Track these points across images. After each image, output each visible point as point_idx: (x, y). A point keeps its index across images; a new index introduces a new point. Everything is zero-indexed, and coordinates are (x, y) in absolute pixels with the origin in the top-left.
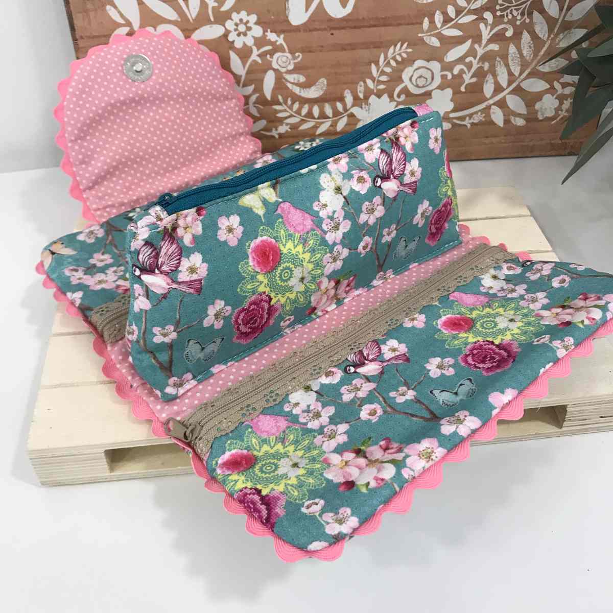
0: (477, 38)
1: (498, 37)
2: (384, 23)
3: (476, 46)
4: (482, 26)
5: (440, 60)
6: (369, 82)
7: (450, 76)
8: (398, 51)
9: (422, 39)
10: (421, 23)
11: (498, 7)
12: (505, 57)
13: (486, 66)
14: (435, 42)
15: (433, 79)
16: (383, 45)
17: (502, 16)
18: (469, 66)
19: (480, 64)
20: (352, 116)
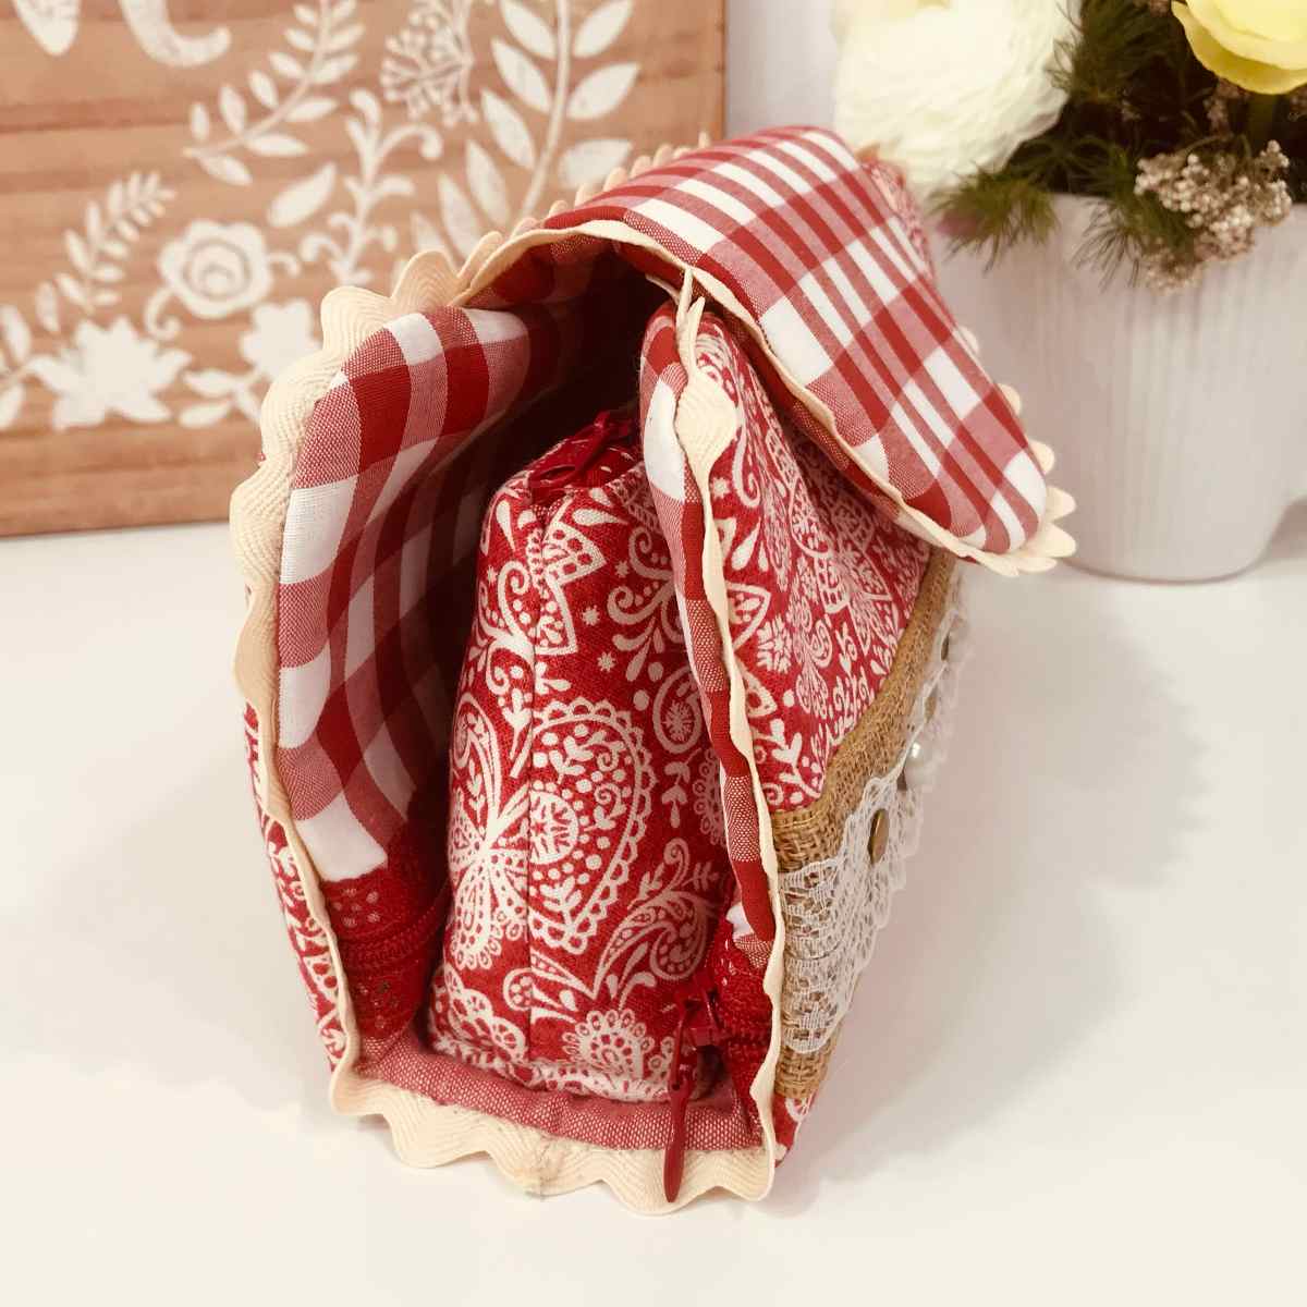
0: (349, 162)
1: (404, 159)
2: (82, 116)
3: (351, 183)
4: (354, 128)
5: (259, 220)
6: (68, 285)
7: (294, 268)
8: (137, 197)
9: (195, 165)
10: (185, 120)
11: (386, 80)
12: (433, 211)
13: (390, 238)
14: (237, 173)
15: (247, 272)
16: (86, 180)
17: (402, 105)
18: (343, 237)
19: (371, 234)
20: (33, 382)
